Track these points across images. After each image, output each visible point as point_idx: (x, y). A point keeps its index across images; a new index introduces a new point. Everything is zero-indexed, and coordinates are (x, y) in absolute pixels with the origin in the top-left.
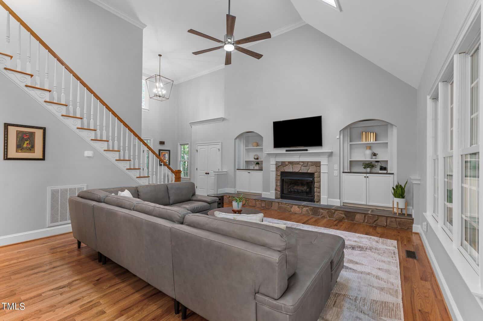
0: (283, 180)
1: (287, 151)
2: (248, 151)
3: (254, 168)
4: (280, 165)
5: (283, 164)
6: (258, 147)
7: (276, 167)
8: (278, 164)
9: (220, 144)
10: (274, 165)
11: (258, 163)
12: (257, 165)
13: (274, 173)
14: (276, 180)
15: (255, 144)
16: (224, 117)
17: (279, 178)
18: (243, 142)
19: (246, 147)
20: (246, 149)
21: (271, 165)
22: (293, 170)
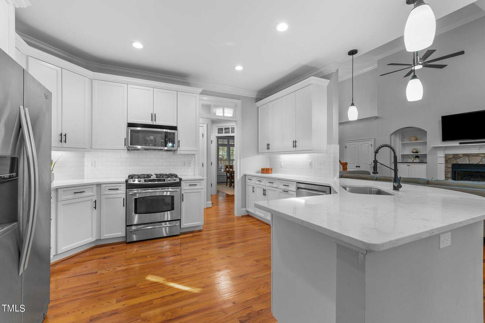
0: (455, 172)
1: (460, 143)
2: (404, 145)
3: (413, 161)
4: (452, 157)
5: (456, 156)
6: (417, 141)
7: (445, 160)
8: (448, 157)
9: (373, 140)
10: (443, 158)
11: (417, 157)
12: (417, 158)
13: (443, 166)
14: (445, 172)
15: (413, 138)
16: (377, 116)
17: (450, 170)
18: (399, 137)
19: (402, 141)
20: (402, 144)
21: (438, 158)
22: (469, 162)
